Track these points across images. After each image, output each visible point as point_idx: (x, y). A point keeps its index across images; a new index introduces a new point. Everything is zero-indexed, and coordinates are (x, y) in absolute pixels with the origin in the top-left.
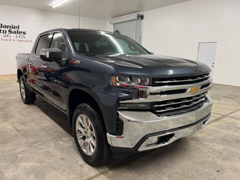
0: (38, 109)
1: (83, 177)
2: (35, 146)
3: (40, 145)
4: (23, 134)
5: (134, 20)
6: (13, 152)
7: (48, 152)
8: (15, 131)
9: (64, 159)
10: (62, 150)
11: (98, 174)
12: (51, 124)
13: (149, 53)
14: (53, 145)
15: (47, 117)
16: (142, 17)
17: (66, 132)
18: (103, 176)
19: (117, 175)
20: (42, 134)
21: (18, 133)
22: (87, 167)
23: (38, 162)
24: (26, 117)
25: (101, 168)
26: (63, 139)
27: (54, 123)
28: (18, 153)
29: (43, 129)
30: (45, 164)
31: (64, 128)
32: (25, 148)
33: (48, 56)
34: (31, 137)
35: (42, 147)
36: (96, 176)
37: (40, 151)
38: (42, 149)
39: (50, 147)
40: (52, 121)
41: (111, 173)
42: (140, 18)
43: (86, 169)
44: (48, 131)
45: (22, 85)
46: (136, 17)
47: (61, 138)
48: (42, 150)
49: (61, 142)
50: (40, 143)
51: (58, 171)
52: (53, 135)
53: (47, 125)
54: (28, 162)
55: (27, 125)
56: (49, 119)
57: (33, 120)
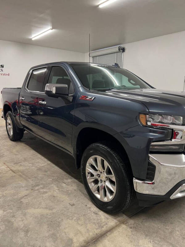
0: (28, 146)
1: (103, 227)
2: (38, 190)
3: (42, 188)
4: (20, 176)
5: (115, 53)
6: (16, 197)
7: (54, 197)
8: (11, 172)
9: (74, 205)
10: (68, 193)
11: (118, 223)
12: (46, 164)
13: (153, 88)
14: (57, 188)
15: (39, 156)
16: (123, 50)
17: (66, 173)
18: (124, 226)
19: (139, 224)
20: (40, 176)
21: (14, 174)
22: (102, 215)
23: (46, 208)
24: (17, 156)
25: (119, 216)
26: (65, 181)
27: (49, 162)
28: (22, 198)
29: (39, 169)
30: (54, 211)
31: (61, 168)
32: (27, 192)
33: (54, 92)
34: (29, 178)
35: (44, 190)
36: (116, 226)
37: (44, 195)
38: (46, 192)
39: (54, 191)
40: (46, 160)
41: (131, 221)
42: (121, 51)
43: (103, 217)
44: (46, 172)
45: (9, 121)
46: (117, 50)
47: (63, 180)
48: (47, 195)
49: (64, 185)
50: (42, 186)
51: (72, 219)
52: (53, 176)
53: (43, 165)
54: (35, 208)
55: (21, 165)
56: (43, 158)
57: (25, 160)
